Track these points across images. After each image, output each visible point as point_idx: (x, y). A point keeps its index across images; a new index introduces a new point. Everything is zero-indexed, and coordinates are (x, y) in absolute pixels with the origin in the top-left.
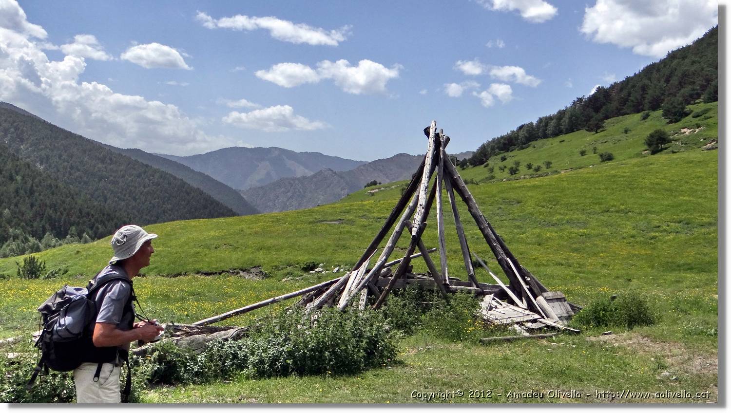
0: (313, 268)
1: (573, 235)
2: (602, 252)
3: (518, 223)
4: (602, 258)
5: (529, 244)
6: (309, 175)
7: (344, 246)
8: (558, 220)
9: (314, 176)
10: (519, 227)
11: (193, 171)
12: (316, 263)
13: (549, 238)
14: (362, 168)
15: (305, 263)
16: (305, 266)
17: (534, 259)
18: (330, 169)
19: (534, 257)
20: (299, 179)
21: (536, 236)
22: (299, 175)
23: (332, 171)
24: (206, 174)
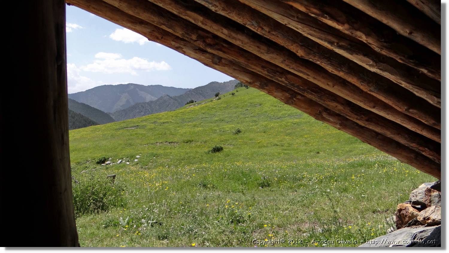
0: (103, 162)
1: (289, 124)
2: (307, 134)
3: (255, 119)
4: (306, 138)
5: (258, 132)
6: (154, 100)
7: (130, 144)
8: (282, 114)
9: (157, 100)
10: (255, 121)
11: (78, 103)
12: (106, 158)
13: (272, 127)
14: (189, 93)
15: (99, 158)
16: (98, 161)
17: (259, 143)
18: (167, 95)
19: (259, 141)
20: (148, 103)
21: (264, 126)
22: (148, 100)
23: (169, 96)
24: (86, 104)
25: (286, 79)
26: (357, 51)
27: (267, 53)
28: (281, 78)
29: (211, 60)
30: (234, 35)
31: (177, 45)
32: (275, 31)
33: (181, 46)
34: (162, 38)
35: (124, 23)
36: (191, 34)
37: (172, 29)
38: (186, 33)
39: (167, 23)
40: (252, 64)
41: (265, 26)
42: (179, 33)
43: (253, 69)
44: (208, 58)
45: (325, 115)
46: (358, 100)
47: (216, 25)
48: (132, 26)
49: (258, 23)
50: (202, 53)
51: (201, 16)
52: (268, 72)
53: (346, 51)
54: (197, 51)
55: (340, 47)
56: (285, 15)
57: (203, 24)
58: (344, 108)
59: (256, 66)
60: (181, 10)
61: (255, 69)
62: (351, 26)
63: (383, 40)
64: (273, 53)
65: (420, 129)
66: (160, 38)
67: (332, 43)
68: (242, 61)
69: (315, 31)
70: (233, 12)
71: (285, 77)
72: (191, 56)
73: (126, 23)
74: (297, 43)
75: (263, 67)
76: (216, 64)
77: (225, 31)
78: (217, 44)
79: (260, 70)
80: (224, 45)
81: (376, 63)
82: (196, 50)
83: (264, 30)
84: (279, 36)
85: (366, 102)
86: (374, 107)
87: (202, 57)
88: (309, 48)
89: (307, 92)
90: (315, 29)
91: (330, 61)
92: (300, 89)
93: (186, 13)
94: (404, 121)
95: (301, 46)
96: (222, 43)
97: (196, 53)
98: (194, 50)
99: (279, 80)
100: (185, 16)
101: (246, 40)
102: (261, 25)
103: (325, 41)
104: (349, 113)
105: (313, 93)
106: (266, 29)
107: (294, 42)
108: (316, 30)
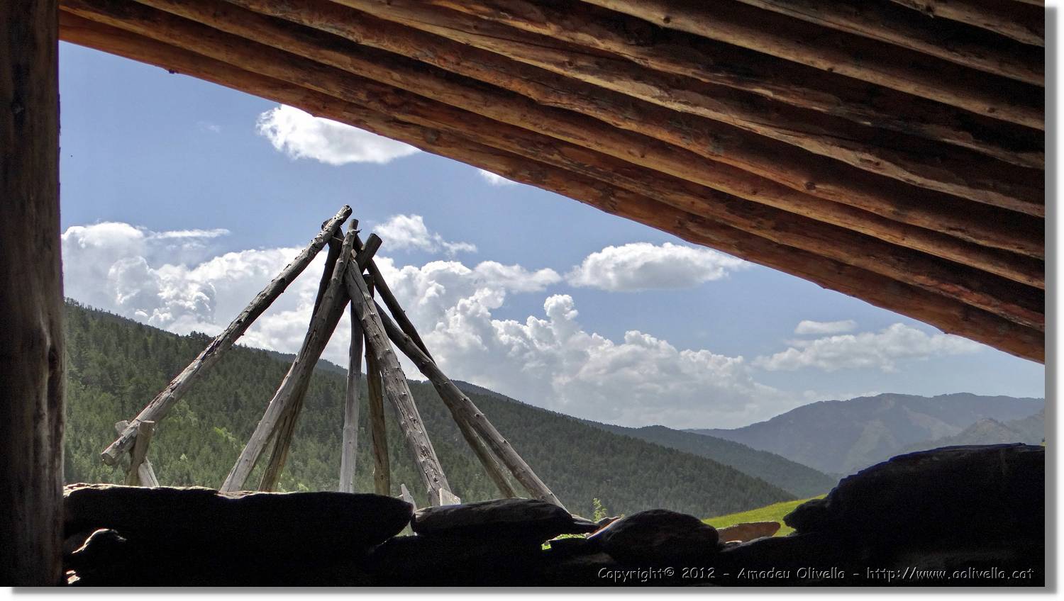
11: (751, 451)
18: (991, 418)
22: (937, 437)
25: (561, 153)
26: (615, 72)
27: (485, 105)
28: (552, 155)
29: (421, 138)
30: (412, 79)
31: (354, 117)
32: (467, 60)
33: (361, 118)
34: (325, 107)
35: (257, 90)
36: (355, 91)
37: (321, 87)
38: (345, 90)
39: (309, 78)
40: (483, 133)
41: (445, 54)
42: (336, 92)
43: (491, 142)
44: (414, 134)
45: (694, 228)
46: (715, 181)
47: (375, 67)
48: (272, 95)
49: (433, 51)
50: (403, 127)
51: (346, 55)
52: (521, 146)
53: (596, 76)
54: (392, 124)
55: (581, 69)
56: (454, 27)
57: (356, 68)
58: (710, 205)
59: (493, 136)
60: (310, 49)
61: (497, 143)
62: (560, 25)
63: (633, 42)
64: (495, 104)
65: (898, 236)
66: (321, 107)
67: (561, 65)
68: (461, 129)
69: (518, 46)
70: (383, 38)
71: (557, 152)
72: (388, 135)
73: (260, 90)
74: (516, 77)
75: (507, 137)
76: (434, 144)
77: (396, 76)
78: (406, 103)
79: (503, 142)
80: (419, 103)
81: (666, 91)
82: (390, 121)
83: (449, 62)
84: (479, 69)
85: (730, 183)
86: (755, 193)
87: (406, 134)
88: (542, 82)
89: (618, 178)
90: (517, 44)
91: (593, 103)
92: (599, 173)
93: (321, 54)
94: (846, 219)
95: (528, 81)
96: (412, 101)
97: (391, 127)
98: (387, 122)
99: (549, 160)
100: (323, 58)
101: (439, 87)
102: (440, 54)
103: (549, 62)
104: (728, 216)
105: (630, 179)
106: (451, 60)
107: (511, 76)
108: (520, 45)
